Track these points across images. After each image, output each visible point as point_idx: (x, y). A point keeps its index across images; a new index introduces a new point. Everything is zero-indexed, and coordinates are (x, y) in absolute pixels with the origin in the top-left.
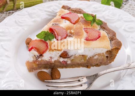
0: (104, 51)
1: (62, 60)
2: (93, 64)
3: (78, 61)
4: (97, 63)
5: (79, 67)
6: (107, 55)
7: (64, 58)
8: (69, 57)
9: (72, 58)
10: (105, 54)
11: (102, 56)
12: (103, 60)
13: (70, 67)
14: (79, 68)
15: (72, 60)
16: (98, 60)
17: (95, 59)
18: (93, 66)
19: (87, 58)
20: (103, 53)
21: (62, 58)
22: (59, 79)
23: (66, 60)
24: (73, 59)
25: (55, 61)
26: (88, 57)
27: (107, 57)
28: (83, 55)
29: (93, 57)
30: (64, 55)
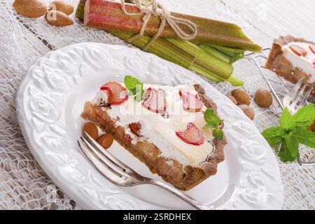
0: (185, 163)
1: (128, 132)
2: (160, 170)
3: (145, 150)
4: (167, 173)
5: (142, 162)
6: (185, 172)
7: (132, 131)
8: (138, 136)
9: (141, 140)
10: (184, 167)
11: (178, 167)
12: (176, 174)
13: (131, 152)
14: (140, 162)
15: (139, 143)
16: (170, 170)
17: (167, 165)
18: (160, 174)
19: (159, 156)
20: (181, 165)
21: (129, 129)
22: (105, 148)
23: (133, 136)
24: (141, 142)
25: (119, 127)
26: (162, 155)
27: (185, 175)
28: (156, 147)
29: (167, 160)
30: (135, 128)
